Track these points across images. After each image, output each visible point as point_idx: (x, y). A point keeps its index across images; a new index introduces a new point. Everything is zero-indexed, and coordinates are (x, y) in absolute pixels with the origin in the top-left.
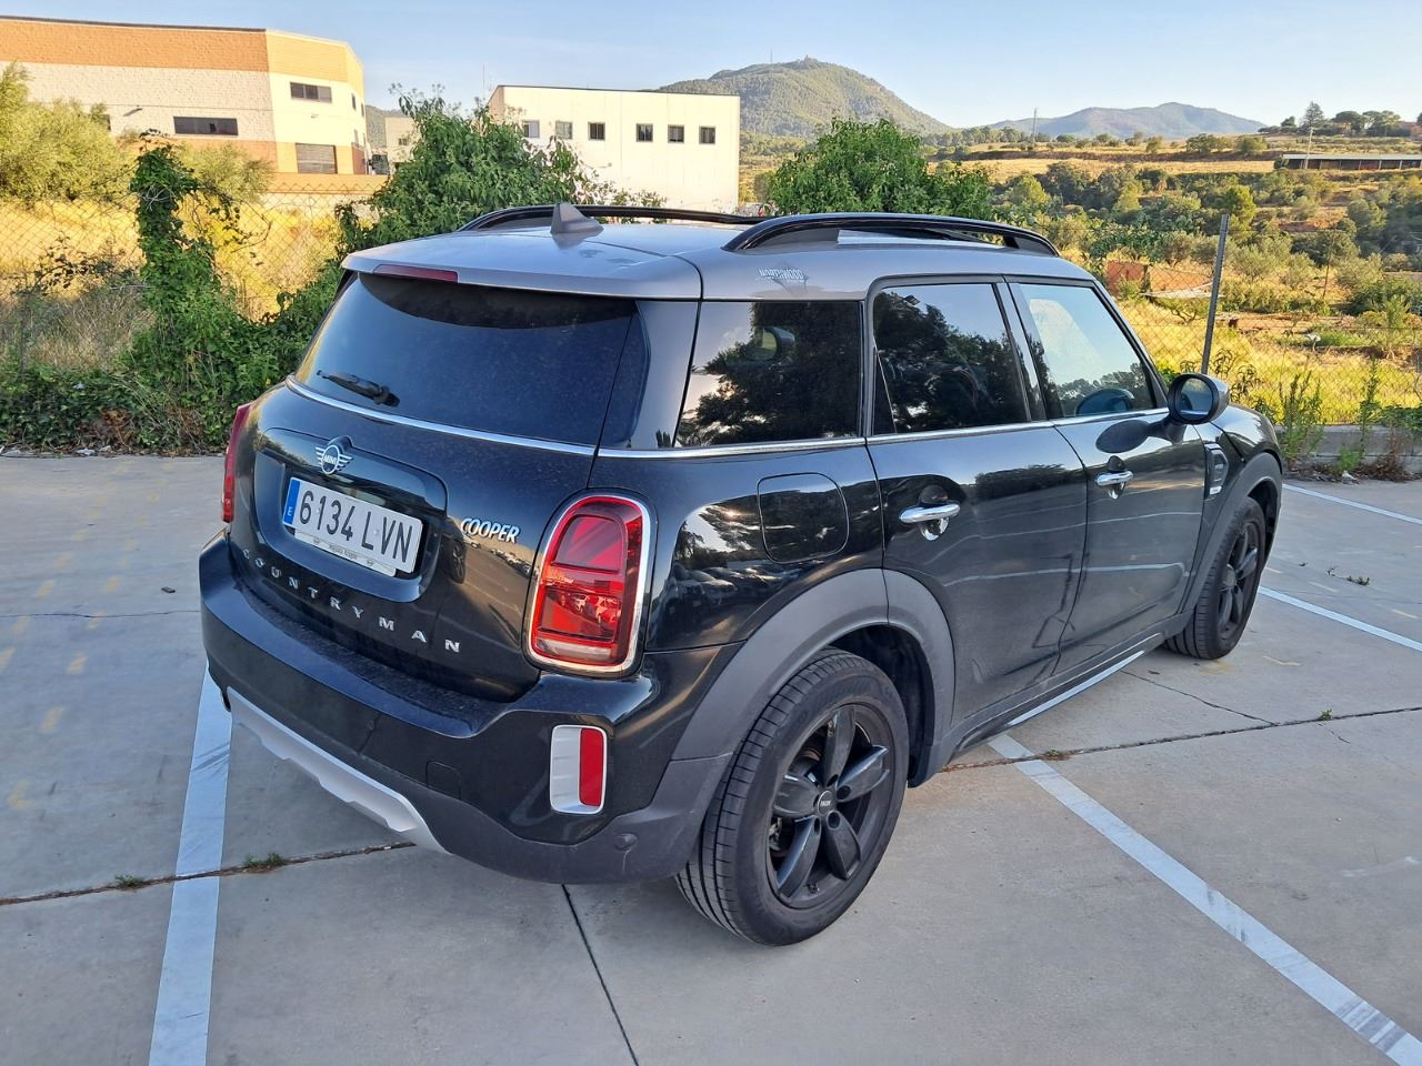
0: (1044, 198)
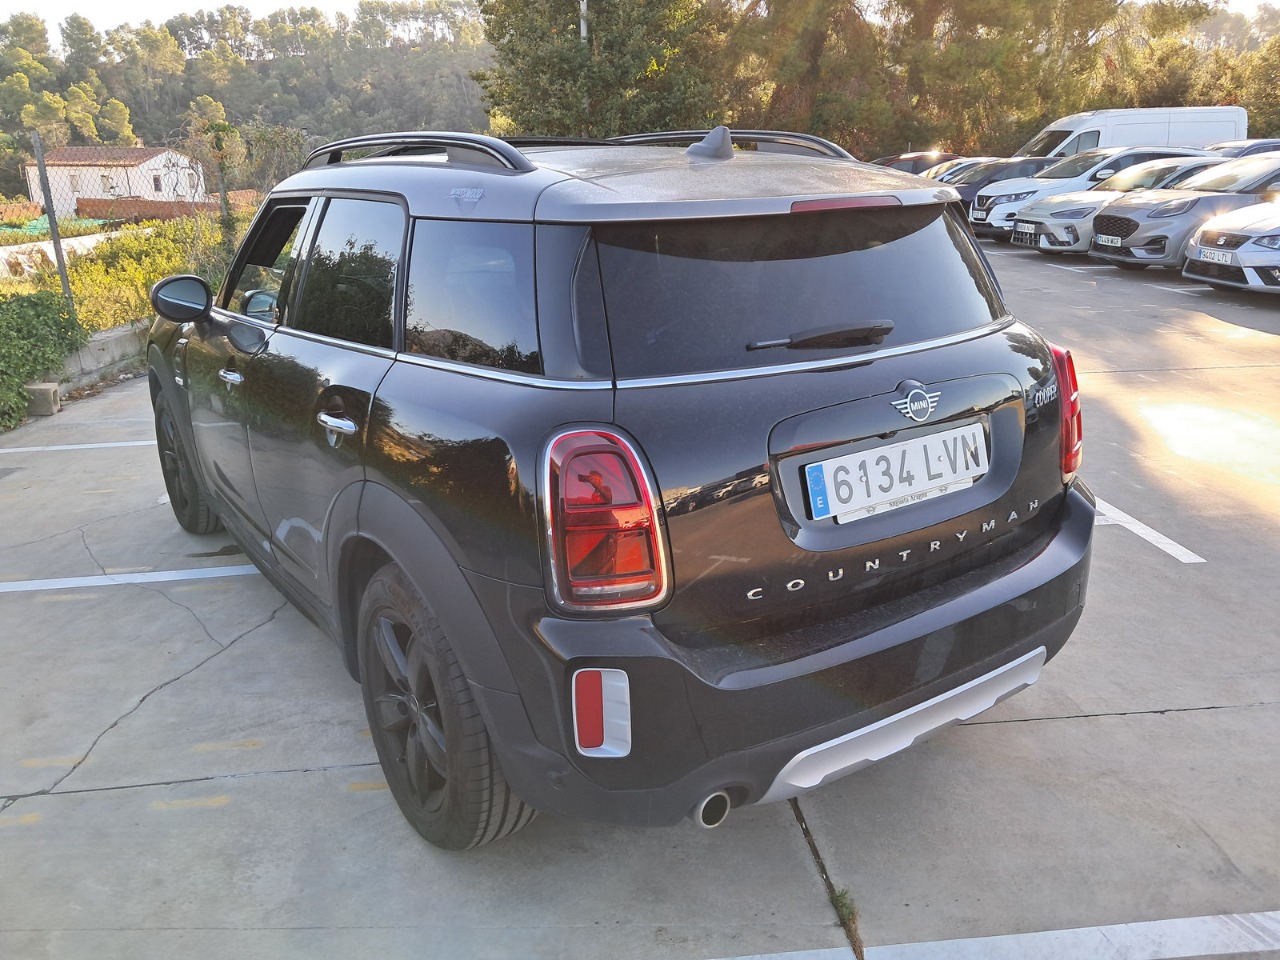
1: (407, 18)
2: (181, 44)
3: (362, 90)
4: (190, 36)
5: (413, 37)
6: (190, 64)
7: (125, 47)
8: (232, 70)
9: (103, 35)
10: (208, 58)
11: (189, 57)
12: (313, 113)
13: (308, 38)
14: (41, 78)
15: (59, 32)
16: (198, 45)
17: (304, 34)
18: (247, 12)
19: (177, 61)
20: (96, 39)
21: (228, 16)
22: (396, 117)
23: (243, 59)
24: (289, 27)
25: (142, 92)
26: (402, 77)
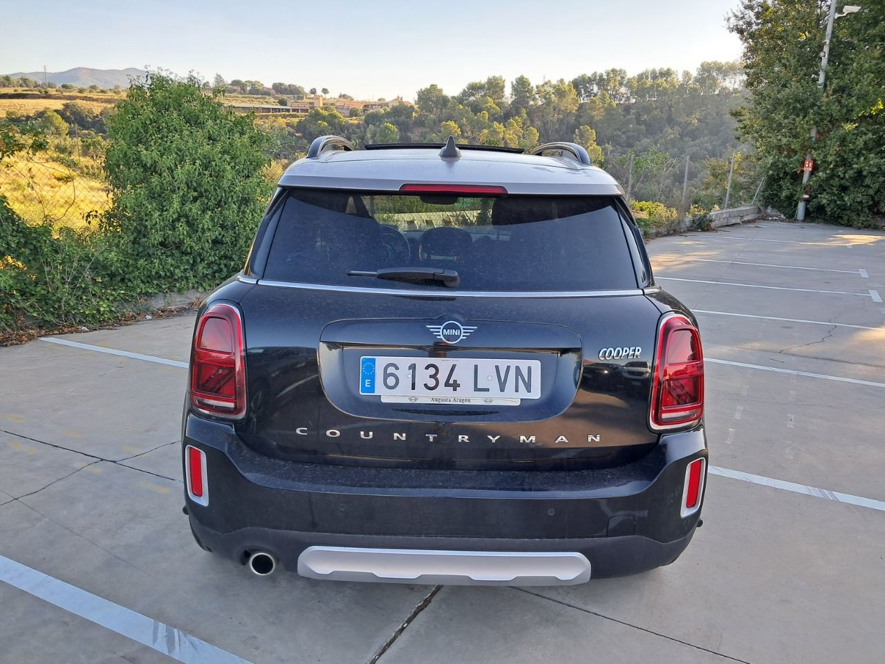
0: (64, 126)
1: (735, 74)
2: (579, 94)
3: (691, 123)
4: (586, 89)
5: (736, 86)
6: (581, 106)
7: (546, 96)
8: (606, 110)
9: (535, 88)
10: (593, 102)
11: (582, 102)
12: (654, 138)
13: (661, 89)
14: (495, 114)
15: (511, 86)
16: (589, 94)
17: (658, 86)
18: (625, 73)
19: (574, 104)
20: (530, 91)
21: (612, 75)
22: (712, 142)
23: (615, 103)
24: (649, 82)
25: (549, 122)
26: (722, 114)
